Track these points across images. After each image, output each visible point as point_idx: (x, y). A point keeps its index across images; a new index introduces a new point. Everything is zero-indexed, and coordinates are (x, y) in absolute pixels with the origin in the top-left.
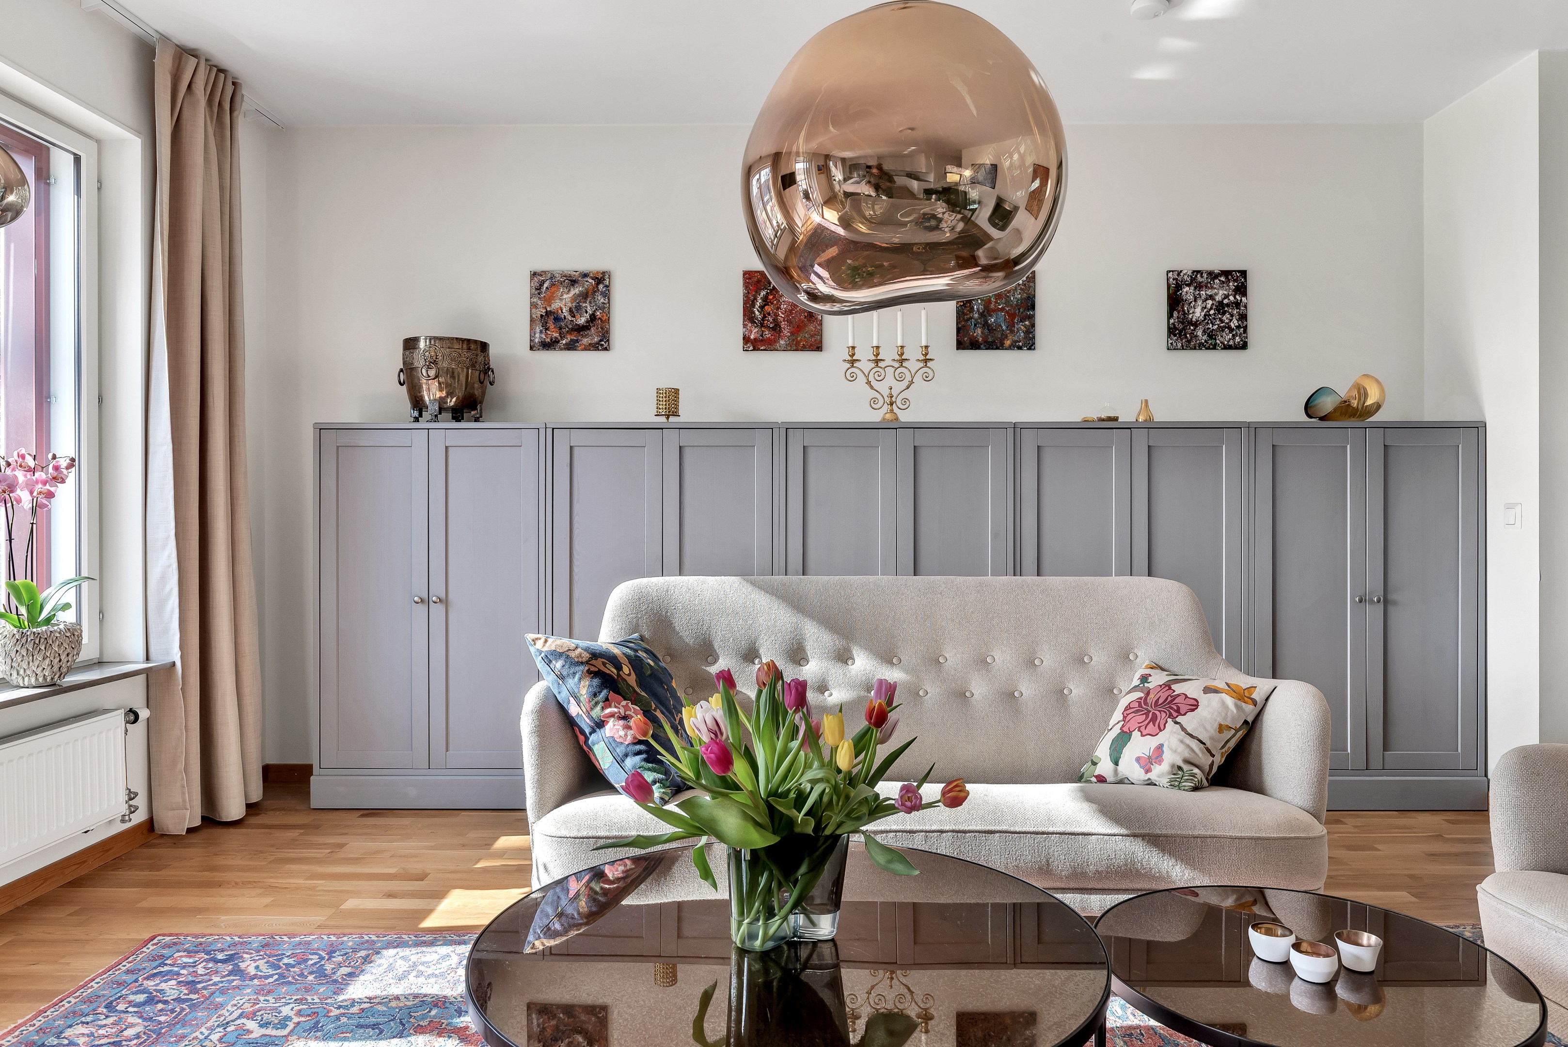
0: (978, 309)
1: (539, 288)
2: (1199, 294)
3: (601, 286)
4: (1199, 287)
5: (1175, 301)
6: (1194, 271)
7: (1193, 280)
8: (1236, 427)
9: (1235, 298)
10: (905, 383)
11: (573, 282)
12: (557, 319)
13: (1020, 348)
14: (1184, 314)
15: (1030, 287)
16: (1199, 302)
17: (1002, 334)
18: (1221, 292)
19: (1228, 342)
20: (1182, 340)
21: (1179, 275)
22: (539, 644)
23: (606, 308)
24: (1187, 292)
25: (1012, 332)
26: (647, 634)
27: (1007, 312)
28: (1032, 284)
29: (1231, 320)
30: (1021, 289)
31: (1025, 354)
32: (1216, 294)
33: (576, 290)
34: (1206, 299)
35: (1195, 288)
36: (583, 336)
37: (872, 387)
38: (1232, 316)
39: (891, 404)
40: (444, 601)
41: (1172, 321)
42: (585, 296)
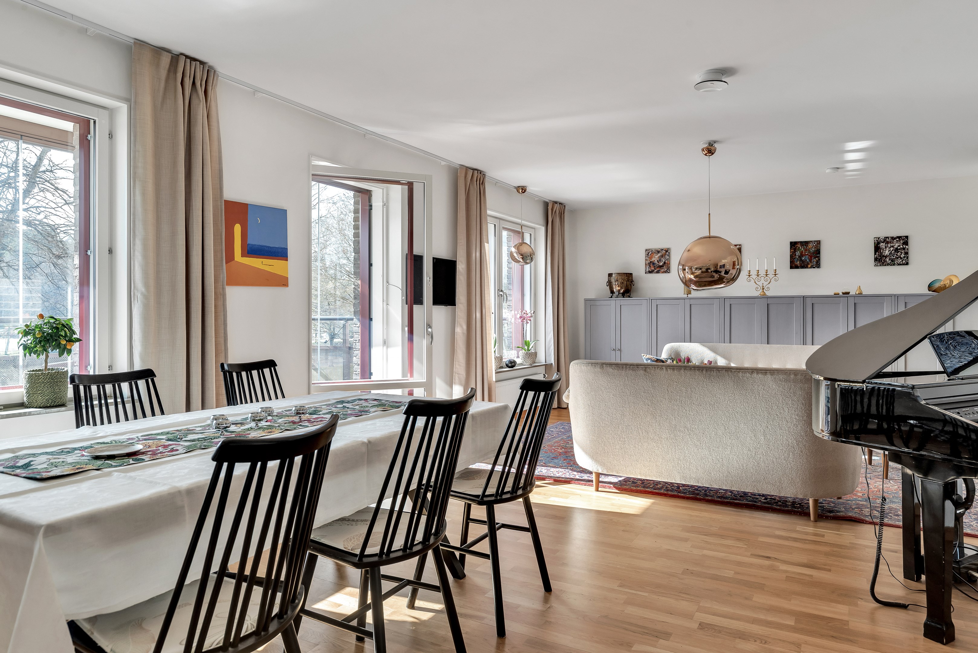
0: (798, 255)
1: (648, 255)
2: (887, 246)
3: (667, 253)
4: (888, 243)
5: (877, 248)
6: (885, 237)
7: (884, 240)
8: (890, 296)
9: (903, 246)
10: (768, 282)
11: (659, 252)
12: (654, 264)
13: (814, 268)
14: (881, 253)
15: (818, 246)
16: (888, 249)
17: (807, 263)
18: (897, 244)
19: (900, 262)
20: (880, 263)
21: (879, 239)
22: (645, 356)
23: (669, 260)
24: (882, 245)
25: (811, 262)
26: (673, 357)
27: (809, 255)
28: (819, 245)
29: (901, 255)
30: (815, 247)
31: (816, 270)
32: (895, 245)
33: (659, 255)
34: (891, 247)
35: (886, 243)
36: (661, 269)
37: (756, 284)
38: (902, 253)
39: (763, 289)
40: (620, 350)
41: (876, 256)
42: (662, 256)
